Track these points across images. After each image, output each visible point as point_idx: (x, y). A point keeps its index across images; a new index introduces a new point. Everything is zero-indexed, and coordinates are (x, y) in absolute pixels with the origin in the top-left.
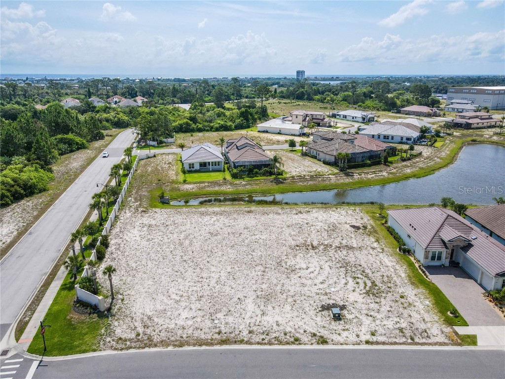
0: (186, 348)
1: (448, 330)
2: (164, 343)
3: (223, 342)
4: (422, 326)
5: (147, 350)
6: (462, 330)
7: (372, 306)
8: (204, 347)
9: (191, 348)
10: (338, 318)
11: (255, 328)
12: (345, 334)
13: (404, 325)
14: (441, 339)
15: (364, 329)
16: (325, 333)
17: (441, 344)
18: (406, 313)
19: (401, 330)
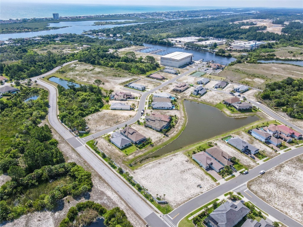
0: (185, 203)
1: (216, 183)
2: (182, 203)
3: (190, 199)
4: (212, 184)
5: (180, 206)
6: (217, 182)
7: (204, 183)
8: (188, 201)
9: (186, 202)
10: (201, 187)
11: (191, 195)
12: (204, 190)
13: (210, 185)
14: (216, 185)
15: (206, 188)
16: (201, 191)
17: (216, 186)
18: (209, 182)
19: (210, 186)
